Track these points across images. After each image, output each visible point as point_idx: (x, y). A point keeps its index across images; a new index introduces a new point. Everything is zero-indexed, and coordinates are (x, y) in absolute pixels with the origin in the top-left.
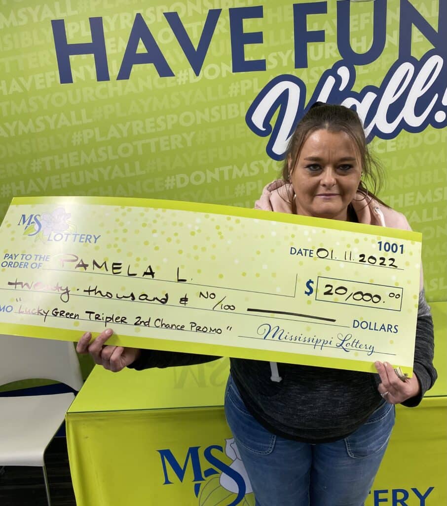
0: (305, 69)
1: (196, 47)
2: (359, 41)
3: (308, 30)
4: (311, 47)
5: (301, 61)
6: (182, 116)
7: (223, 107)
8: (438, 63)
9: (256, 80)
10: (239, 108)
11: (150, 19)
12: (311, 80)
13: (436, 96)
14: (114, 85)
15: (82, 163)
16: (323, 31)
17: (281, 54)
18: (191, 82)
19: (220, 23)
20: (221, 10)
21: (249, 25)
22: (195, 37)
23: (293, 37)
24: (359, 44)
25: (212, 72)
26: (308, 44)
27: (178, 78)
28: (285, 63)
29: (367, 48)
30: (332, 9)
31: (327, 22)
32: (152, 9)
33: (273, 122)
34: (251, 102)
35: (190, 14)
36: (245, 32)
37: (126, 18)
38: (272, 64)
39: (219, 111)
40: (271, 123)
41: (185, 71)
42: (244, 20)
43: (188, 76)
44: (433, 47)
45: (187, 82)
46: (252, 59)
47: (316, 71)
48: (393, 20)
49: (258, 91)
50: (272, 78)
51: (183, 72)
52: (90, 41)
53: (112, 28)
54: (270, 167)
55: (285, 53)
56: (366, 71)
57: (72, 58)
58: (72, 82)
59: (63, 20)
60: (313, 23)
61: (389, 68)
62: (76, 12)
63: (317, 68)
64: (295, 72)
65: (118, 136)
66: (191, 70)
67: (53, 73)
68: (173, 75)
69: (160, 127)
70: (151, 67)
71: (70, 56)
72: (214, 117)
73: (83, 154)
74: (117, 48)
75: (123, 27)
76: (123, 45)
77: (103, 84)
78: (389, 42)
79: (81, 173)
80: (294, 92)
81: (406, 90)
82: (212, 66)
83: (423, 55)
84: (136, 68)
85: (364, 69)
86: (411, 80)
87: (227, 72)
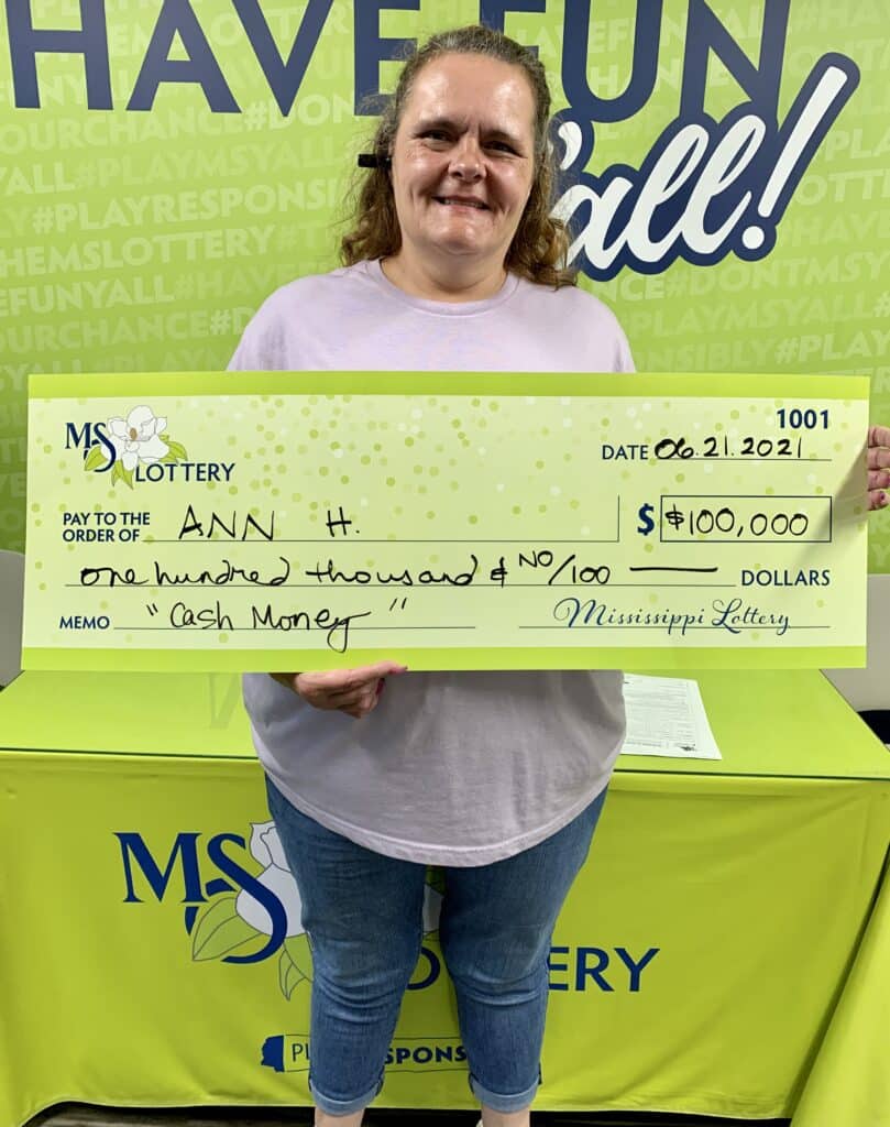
1: (285, 63)
2: (604, 73)
6: (252, 192)
7: (333, 183)
8: (753, 131)
13: (748, 196)
14: (119, 119)
15: (53, 269)
18: (272, 126)
19: (335, 13)
21: (392, 24)
22: (284, 42)
24: (603, 81)
25: (314, 110)
27: (248, 117)
29: (619, 89)
30: (556, 3)
31: (544, 32)
36: (381, 36)
39: (324, 189)
41: (262, 104)
42: (383, 13)
43: (267, 115)
44: (749, 100)
45: (266, 125)
48: (673, 37)
51: (257, 106)
52: (80, 29)
53: (123, 6)
56: (616, 135)
57: (41, 58)
58: (37, 105)
60: (518, 29)
61: (664, 128)
65: (124, 222)
66: (274, 103)
68: (239, 111)
69: (206, 210)
70: (195, 89)
71: (37, 54)
72: (313, 200)
73: (53, 250)
74: (130, 45)
75: (143, 4)
76: (143, 41)
77: (100, 115)
78: (662, 81)
79: (49, 290)
81: (688, 180)
82: (314, 98)
83: (728, 110)
84: (165, 90)
85: (611, 130)
86: (702, 159)
87: (344, 113)
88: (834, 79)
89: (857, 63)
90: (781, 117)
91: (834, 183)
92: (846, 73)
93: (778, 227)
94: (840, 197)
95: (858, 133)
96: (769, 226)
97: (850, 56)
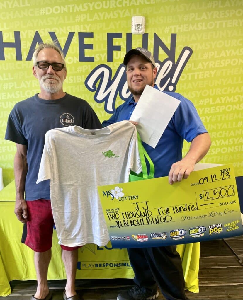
0: (111, 63)
1: (63, 48)
3: (113, 45)
4: (115, 53)
5: (110, 59)
7: (75, 77)
8: (170, 64)
9: (89, 66)
10: (82, 78)
11: (42, 34)
12: (114, 68)
13: (169, 79)
14: (24, 62)
15: (8, 98)
16: (120, 46)
17: (101, 55)
19: (74, 39)
20: (74, 33)
21: (87, 41)
22: (63, 45)
23: (107, 48)
26: (113, 51)
28: (103, 59)
30: (124, 37)
31: (122, 42)
32: (43, 29)
33: (97, 86)
34: (87, 76)
35: (61, 33)
36: (85, 43)
37: (31, 33)
38: (97, 59)
39: (73, 79)
40: (96, 86)
42: (85, 38)
44: (168, 57)
46: (88, 56)
47: (117, 64)
48: (151, 43)
49: (90, 71)
50: (97, 65)
52: (14, 42)
53: (25, 37)
54: (95, 106)
55: (103, 55)
57: (5, 49)
58: (4, 60)
59: (2, 32)
60: (116, 42)
62: (8, 28)
63: (117, 63)
64: (107, 64)
65: (25, 87)
71: (4, 48)
72: (70, 81)
73: (8, 93)
74: (26, 46)
75: (29, 37)
76: (29, 45)
77: (19, 62)
79: (7, 103)
80: (107, 72)
82: (70, 58)
83: (164, 60)
87: (77, 61)
88: (187, 52)
89: (192, 48)
90: (176, 61)
91: (188, 76)
92: (189, 51)
93: (176, 86)
94: (190, 78)
95: (193, 64)
96: (174, 85)
97: (191, 48)
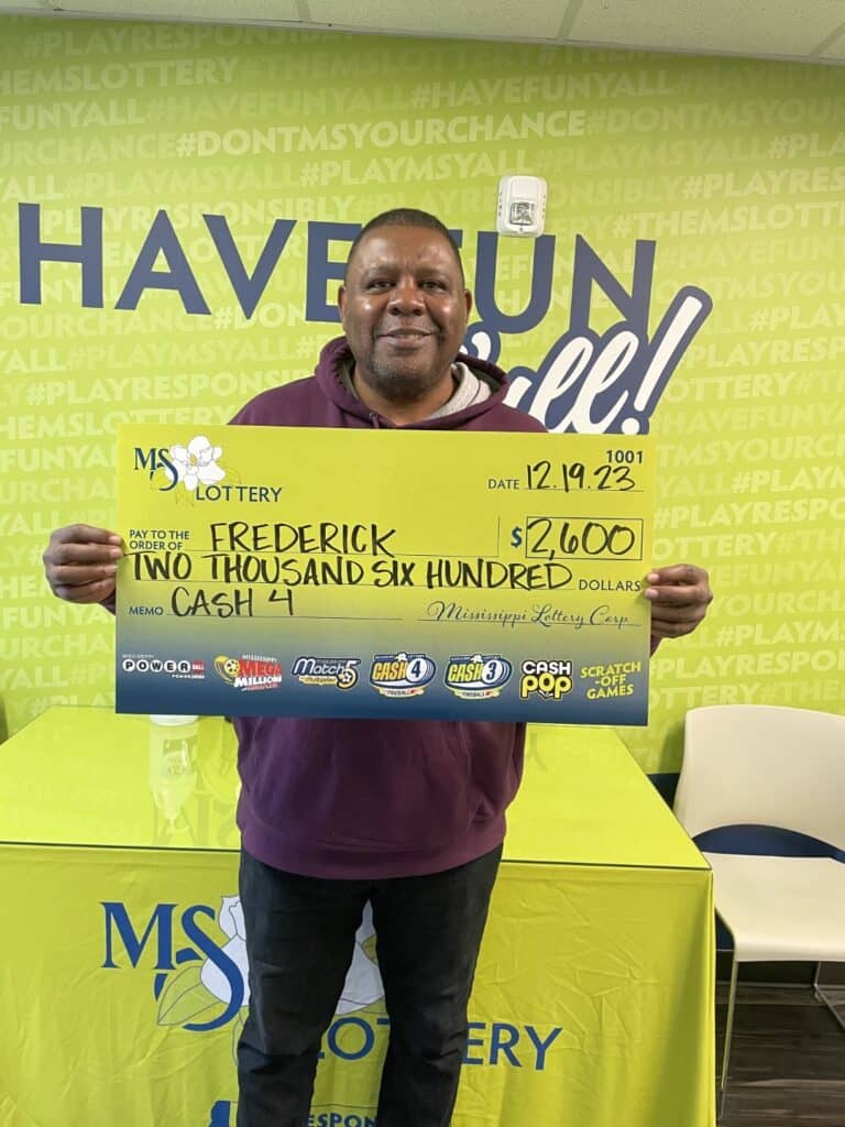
1: (250, 274)
2: (509, 295)
6: (217, 378)
8: (629, 345)
11: (178, 222)
13: (626, 395)
14: (108, 315)
15: (40, 435)
18: (237, 326)
20: (295, 221)
21: (337, 251)
22: (250, 262)
24: (508, 301)
25: (272, 315)
27: (216, 318)
29: (521, 307)
30: (470, 242)
32: (184, 206)
35: (246, 222)
36: (330, 260)
41: (229, 308)
42: (331, 242)
43: (233, 318)
44: (622, 319)
45: (231, 325)
48: (564, 270)
51: (225, 310)
52: (80, 244)
53: (118, 227)
56: (518, 344)
57: (45, 265)
58: (39, 302)
59: (38, 205)
61: (556, 341)
62: (60, 196)
65: (106, 398)
66: (239, 308)
67: (8, 285)
68: (209, 313)
69: (178, 391)
70: (174, 295)
71: (42, 262)
74: (121, 258)
75: (135, 228)
76: (132, 255)
77: (93, 312)
78: (555, 303)
81: (578, 380)
82: (272, 305)
83: (608, 328)
84: (148, 294)
85: (514, 339)
86: (588, 366)
87: (297, 319)
88: (692, 307)
89: (709, 293)
90: (651, 334)
92: (699, 299)
93: (651, 419)
94: (699, 397)
97: (705, 290)
